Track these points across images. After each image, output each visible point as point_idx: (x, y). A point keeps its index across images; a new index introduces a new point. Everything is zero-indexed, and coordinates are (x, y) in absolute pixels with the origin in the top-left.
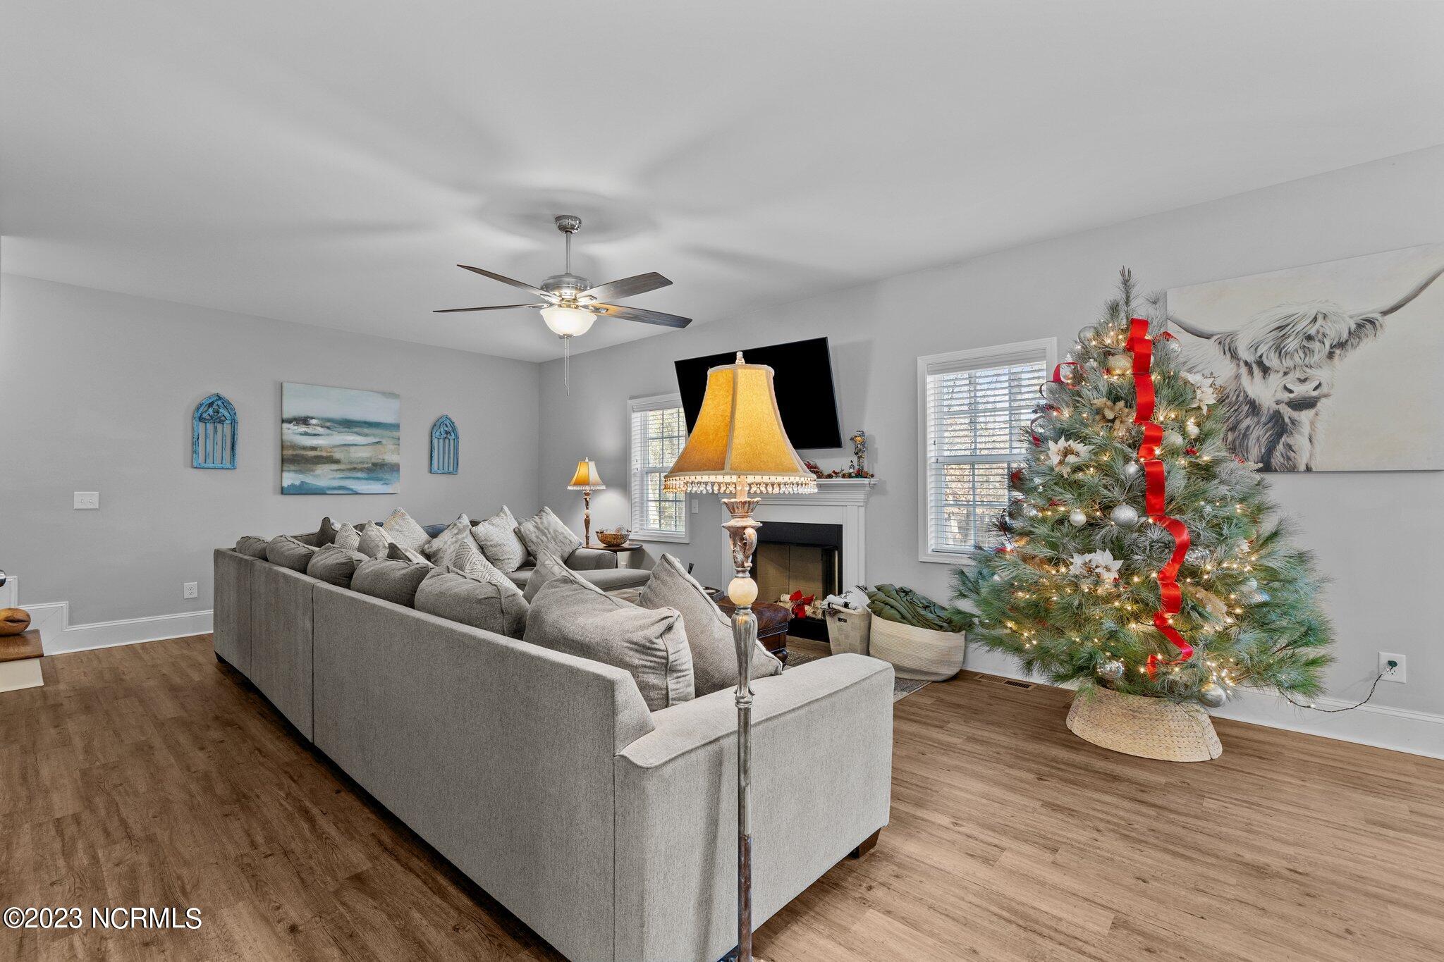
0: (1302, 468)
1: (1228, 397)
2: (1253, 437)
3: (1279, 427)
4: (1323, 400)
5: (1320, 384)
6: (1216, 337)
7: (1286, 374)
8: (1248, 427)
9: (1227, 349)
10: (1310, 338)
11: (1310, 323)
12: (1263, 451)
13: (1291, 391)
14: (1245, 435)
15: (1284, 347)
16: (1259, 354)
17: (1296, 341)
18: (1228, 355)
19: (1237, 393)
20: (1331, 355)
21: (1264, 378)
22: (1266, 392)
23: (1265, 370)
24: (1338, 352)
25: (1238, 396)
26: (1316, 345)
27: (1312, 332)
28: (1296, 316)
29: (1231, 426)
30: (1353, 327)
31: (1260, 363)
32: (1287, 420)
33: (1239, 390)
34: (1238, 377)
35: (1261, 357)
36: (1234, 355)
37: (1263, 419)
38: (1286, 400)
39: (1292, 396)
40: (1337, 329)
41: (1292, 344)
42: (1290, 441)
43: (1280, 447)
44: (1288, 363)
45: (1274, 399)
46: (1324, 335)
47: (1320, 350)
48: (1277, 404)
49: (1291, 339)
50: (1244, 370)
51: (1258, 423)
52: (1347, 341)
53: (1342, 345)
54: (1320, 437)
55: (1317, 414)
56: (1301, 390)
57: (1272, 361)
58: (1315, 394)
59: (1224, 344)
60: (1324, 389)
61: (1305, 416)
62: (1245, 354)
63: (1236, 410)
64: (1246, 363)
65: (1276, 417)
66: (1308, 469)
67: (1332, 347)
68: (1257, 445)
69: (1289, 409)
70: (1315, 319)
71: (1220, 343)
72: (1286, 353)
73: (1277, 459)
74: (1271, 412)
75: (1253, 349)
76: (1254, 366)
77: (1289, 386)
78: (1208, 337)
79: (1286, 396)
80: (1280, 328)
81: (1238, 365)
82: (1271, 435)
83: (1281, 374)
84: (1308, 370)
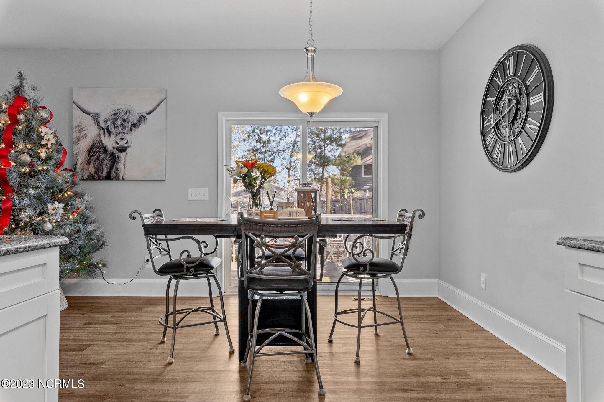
0: (121, 178)
1: (96, 144)
2: (105, 163)
3: (114, 159)
4: (128, 149)
5: (127, 142)
6: (92, 115)
7: (116, 135)
8: (103, 159)
9: (96, 121)
10: (124, 120)
11: (125, 114)
12: (108, 170)
13: (118, 144)
14: (102, 162)
15: (116, 123)
16: (107, 125)
17: (120, 121)
18: (96, 124)
19: (99, 142)
20: (131, 129)
21: (109, 136)
22: (109, 142)
23: (110, 133)
24: (133, 128)
25: (100, 144)
26: (126, 124)
27: (125, 118)
28: (121, 110)
29: (97, 158)
30: (138, 118)
31: (108, 130)
32: (116, 156)
33: (100, 142)
34: (99, 135)
35: (108, 126)
36: (99, 125)
37: (108, 155)
38: (116, 147)
39: (118, 145)
40: (134, 118)
41: (119, 122)
42: (118, 166)
43: (114, 168)
44: (117, 131)
45: (112, 147)
46: (129, 120)
47: (128, 126)
48: (113, 149)
49: (118, 120)
50: (102, 132)
51: (107, 157)
52: (136, 124)
53: (134, 125)
54: (127, 165)
55: (126, 155)
56: (122, 143)
57: (112, 129)
58: (126, 145)
59: (95, 118)
60: (129, 144)
61: (122, 155)
62: (103, 125)
63: (99, 150)
64: (103, 129)
65: (113, 155)
66: (123, 179)
67: (131, 126)
68: (106, 167)
69: (117, 152)
70: (126, 113)
71: (93, 118)
72: (117, 126)
73: (113, 174)
74: (111, 152)
75: (105, 122)
76: (105, 130)
77: (118, 141)
78: (89, 114)
79: (116, 145)
80: (115, 114)
81: (100, 129)
82: (111, 163)
83: (115, 135)
84: (124, 135)
